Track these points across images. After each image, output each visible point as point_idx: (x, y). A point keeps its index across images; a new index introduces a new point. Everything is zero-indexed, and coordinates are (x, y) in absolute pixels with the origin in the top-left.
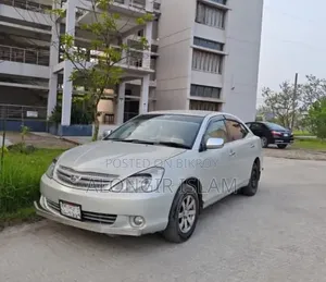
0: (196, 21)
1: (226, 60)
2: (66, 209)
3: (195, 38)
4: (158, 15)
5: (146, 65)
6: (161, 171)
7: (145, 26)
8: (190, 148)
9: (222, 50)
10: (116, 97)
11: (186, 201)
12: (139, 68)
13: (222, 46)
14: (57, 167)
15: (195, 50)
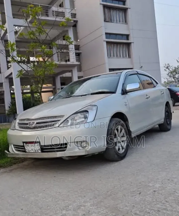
0: (105, 21)
1: (133, 47)
2: (29, 148)
3: (106, 34)
4: (76, 22)
5: (73, 60)
6: (95, 108)
7: (67, 31)
8: (114, 93)
9: (128, 39)
10: (55, 89)
11: (117, 130)
12: (68, 63)
13: (127, 36)
14: (17, 121)
15: (108, 43)
